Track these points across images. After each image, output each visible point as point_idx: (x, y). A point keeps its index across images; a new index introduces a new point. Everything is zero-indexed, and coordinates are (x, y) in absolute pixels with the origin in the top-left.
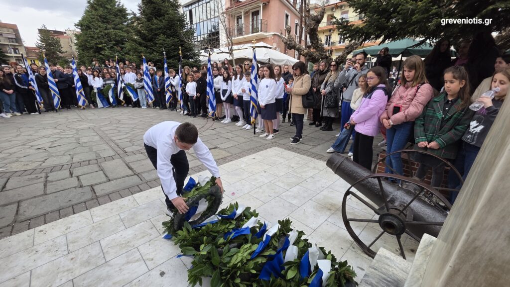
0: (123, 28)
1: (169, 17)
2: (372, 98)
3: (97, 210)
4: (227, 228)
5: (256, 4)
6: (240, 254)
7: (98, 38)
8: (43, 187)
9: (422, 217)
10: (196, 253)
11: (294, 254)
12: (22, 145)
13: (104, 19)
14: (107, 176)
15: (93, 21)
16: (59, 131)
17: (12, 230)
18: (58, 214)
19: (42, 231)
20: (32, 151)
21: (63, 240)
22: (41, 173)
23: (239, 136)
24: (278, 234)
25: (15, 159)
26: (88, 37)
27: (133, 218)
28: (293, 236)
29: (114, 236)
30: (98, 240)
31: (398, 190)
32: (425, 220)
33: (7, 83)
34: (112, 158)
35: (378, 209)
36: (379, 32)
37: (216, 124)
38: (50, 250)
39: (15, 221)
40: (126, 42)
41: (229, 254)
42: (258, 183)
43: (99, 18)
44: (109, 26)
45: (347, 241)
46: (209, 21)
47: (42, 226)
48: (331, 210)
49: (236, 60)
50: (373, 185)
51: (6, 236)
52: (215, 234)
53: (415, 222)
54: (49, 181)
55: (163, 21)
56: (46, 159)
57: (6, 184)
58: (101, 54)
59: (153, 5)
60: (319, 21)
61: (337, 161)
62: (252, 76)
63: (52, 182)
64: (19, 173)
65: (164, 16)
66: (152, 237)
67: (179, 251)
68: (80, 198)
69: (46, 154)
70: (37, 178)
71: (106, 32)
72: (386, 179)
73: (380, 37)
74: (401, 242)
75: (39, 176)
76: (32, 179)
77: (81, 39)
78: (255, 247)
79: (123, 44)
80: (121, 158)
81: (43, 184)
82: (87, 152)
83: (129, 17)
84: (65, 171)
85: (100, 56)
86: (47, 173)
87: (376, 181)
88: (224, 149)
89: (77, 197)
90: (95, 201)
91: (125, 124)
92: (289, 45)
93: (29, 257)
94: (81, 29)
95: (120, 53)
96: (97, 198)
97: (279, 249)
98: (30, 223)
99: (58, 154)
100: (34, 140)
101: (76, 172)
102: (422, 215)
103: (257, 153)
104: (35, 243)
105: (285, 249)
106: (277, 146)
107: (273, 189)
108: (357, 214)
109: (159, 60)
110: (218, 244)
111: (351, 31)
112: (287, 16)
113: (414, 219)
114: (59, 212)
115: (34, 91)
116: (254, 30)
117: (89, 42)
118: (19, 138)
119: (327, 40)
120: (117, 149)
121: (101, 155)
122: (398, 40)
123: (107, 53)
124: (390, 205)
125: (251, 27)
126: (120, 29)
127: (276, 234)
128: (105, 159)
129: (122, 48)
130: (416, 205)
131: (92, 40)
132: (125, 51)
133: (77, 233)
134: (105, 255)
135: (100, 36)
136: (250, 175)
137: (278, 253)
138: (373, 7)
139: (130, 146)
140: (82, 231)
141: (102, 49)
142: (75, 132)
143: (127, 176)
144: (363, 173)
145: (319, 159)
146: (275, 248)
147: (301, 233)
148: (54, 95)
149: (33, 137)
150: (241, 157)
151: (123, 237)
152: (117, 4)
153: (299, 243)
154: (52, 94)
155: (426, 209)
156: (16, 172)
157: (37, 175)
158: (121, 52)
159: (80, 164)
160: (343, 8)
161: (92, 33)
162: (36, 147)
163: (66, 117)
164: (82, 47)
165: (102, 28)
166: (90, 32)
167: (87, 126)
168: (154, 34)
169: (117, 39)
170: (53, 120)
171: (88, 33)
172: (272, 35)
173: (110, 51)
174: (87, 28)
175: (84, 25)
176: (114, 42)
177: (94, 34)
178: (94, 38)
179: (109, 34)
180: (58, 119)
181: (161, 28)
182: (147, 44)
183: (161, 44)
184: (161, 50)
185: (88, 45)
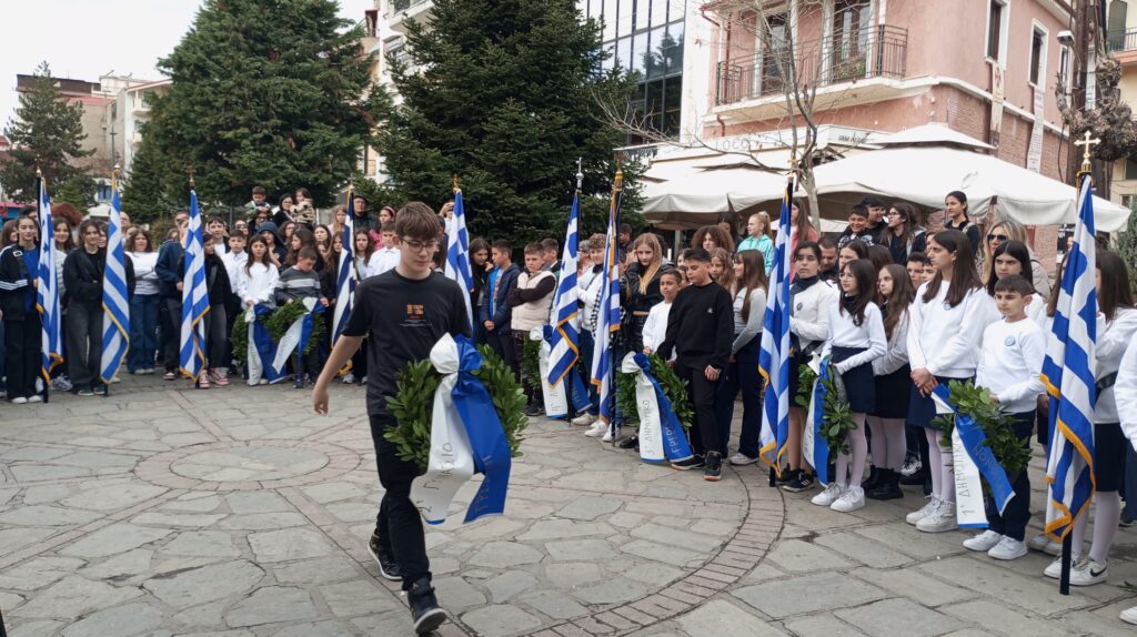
0: (316, 71)
1: (542, 34)
7: (228, 105)
13: (259, 43)
15: (219, 50)
26: (193, 105)
40: (320, 120)
43: (240, 36)
44: (270, 66)
55: (521, 49)
58: (225, 164)
65: (527, 29)
71: (258, 85)
77: (172, 107)
79: (304, 127)
83: (341, 31)
85: (223, 170)
94: (175, 77)
95: (291, 160)
117: (194, 123)
123: (246, 159)
126: (305, 75)
129: (301, 143)
131: (203, 114)
132: (310, 155)
135: (234, 99)
141: (231, 146)
158: (296, 155)
161: (208, 89)
162: (104, 570)
163: (149, 422)
164: (165, 137)
165: (245, 71)
166: (204, 86)
167: (245, 475)
168: (479, 98)
169: (290, 109)
170: (108, 435)
171: (197, 89)
172: (928, 89)
173: (259, 154)
174: (196, 74)
175: (188, 64)
176: (276, 121)
177: (214, 93)
178: (212, 108)
179: (266, 93)
180: (124, 430)
181: (508, 75)
182: (444, 137)
183: (503, 135)
184: (501, 157)
185: (187, 131)
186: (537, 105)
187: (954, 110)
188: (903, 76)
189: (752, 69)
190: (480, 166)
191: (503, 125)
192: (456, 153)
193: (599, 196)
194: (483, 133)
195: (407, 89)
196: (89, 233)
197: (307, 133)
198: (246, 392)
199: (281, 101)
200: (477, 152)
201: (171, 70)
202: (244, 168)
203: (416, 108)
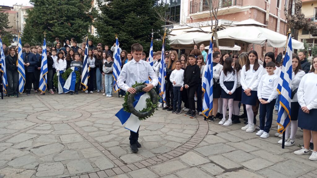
0: (76, 3)
7: (50, 13)
20: (17, 152)
26: (40, 13)
40: (77, 18)
58: (50, 30)
69: (33, 158)
71: (59, 7)
79: (73, 20)
80: (124, 172)
82: (78, 160)
85: (50, 32)
94: (35, 5)
95: (69, 29)
99: (47, 159)
123: (57, 29)
126: (73, 4)
129: (72, 24)
131: (44, 16)
132: (75, 28)
135: (52, 11)
139: (125, 154)
141: (52, 25)
142: (50, 127)
149: (9, 131)
158: (71, 28)
161: (45, 9)
162: (19, 146)
163: (30, 104)
164: (33, 23)
165: (55, 3)
166: (43, 8)
167: (58, 119)
168: (123, 12)
169: (69, 15)
170: (19, 108)
171: (42, 8)
172: (249, 9)
173: (60, 28)
174: (41, 4)
176: (65, 18)
177: (47, 10)
178: (46, 14)
179: (62, 10)
180: (23, 107)
181: (131, 5)
182: (113, 23)
183: (130, 22)
184: (130, 29)
185: (39, 21)
186: (139, 14)
187: (256, 15)
188: (242, 5)
189: (200, 3)
190: (124, 31)
191: (130, 19)
192: (117, 28)
193: (157, 40)
194: (124, 22)
195: (103, 9)
196: (12, 51)
197: (74, 21)
198: (58, 96)
199: (66, 12)
200: (123, 27)
201: (34, 3)
202: (56, 32)
203: (105, 14)
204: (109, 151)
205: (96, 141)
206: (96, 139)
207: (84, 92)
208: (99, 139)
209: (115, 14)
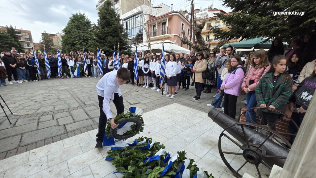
0: (88, 32)
1: (114, 26)
2: (235, 73)
3: (67, 141)
4: (145, 156)
5: (164, 18)
6: (153, 173)
7: (74, 38)
8: (37, 125)
9: (272, 152)
10: (125, 171)
11: (187, 175)
12: (27, 99)
13: (78, 28)
14: (74, 119)
15: (72, 29)
16: (48, 91)
17: (17, 151)
18: (44, 142)
19: (34, 153)
20: (32, 103)
21: (45, 159)
22: (36, 116)
23: (153, 96)
24: (177, 161)
25: (22, 108)
26: (69, 37)
27: (88, 147)
28: (187, 163)
29: (76, 158)
30: (66, 160)
31: (255, 133)
32: (274, 155)
33: (22, 63)
34: (77, 108)
35: (243, 146)
36: (239, 35)
37: (140, 88)
38: (38, 165)
39: (19, 146)
40: (90, 40)
41: (146, 173)
42: (164, 126)
43: (75, 27)
44: (80, 31)
45: (222, 167)
46: (137, 28)
47: (34, 150)
48: (211, 145)
49: (152, 50)
50: (238, 129)
51: (13, 155)
52: (138, 159)
53: (268, 156)
54: (40, 121)
55: (111, 28)
56: (40, 108)
57: (16, 123)
58: (75, 47)
59: (106, 20)
60: (201, 28)
61: (215, 113)
62: (162, 60)
63: (42, 122)
64: (24, 116)
65: (112, 25)
66: (99, 159)
67: (115, 169)
68: (58, 133)
69: (39, 105)
70: (34, 119)
71: (79, 34)
72: (247, 126)
73: (239, 37)
74: (259, 169)
75: (35, 118)
76: (31, 120)
77: (65, 38)
78: (163, 169)
79: (87, 41)
80: (83, 108)
81: (36, 123)
82: (63, 104)
83: (92, 26)
84: (49, 116)
85: (75, 48)
86: (39, 117)
87: (240, 127)
88: (144, 104)
89: (55, 132)
90: (66, 134)
91: (86, 88)
92: (184, 41)
93: (26, 169)
94: (65, 33)
95: (85, 46)
96: (67, 133)
97: (178, 171)
98: (27, 147)
99: (47, 105)
100: (34, 96)
101: (56, 116)
102: (272, 151)
103: (164, 107)
104: (29, 160)
105: (182, 171)
106: (176, 102)
107: (174, 130)
108: (228, 148)
109: (107, 50)
110: (140, 166)
111: (222, 34)
112: (183, 25)
113: (267, 154)
114: (45, 141)
115: (37, 68)
116: (163, 33)
117: (69, 40)
118: (26, 95)
119: (207, 39)
120: (80, 102)
121: (71, 106)
122: (251, 39)
123: (78, 46)
124: (250, 144)
125: (161, 32)
126: (87, 33)
127: (176, 160)
128: (73, 109)
129: (87, 43)
130: (267, 144)
131: (70, 39)
132: (89, 45)
133: (54, 155)
134: (70, 170)
136: (160, 120)
137: (178, 173)
138: (235, 20)
139: (88, 101)
140: (57, 154)
141: (76, 44)
142: (57, 92)
143: (86, 119)
144: (232, 122)
145: (203, 111)
146: (175, 171)
147: (192, 161)
148: (48, 70)
149: (34, 95)
150: (154, 109)
151: (81, 158)
152: (86, 19)
153: (191, 167)
154: (47, 70)
155: (275, 147)
156: (22, 115)
157: (33, 118)
158: (87, 45)
159: (59, 111)
160: (216, 20)
161: (71, 35)
162: (35, 101)
164: (65, 43)
165: (76, 32)
167: (64, 89)
168: (105, 36)
169: (84, 38)
170: (45, 85)
171: (69, 35)
172: (173, 36)
173: (80, 45)
174: (68, 33)
175: (67, 31)
176: (83, 40)
178: (72, 38)
179: (80, 36)
181: (109, 32)
182: (101, 41)
183: (109, 41)
184: (109, 44)
185: (68, 42)
186: (114, 37)
187: (177, 39)
188: (170, 34)
189: (151, 33)
190: (107, 46)
191: (109, 40)
192: (103, 44)
194: (106, 41)
200: (105, 44)
204: (81, 100)
205: (77, 97)
206: (78, 96)
207: (85, 77)
208: (79, 96)
209: (102, 37)
